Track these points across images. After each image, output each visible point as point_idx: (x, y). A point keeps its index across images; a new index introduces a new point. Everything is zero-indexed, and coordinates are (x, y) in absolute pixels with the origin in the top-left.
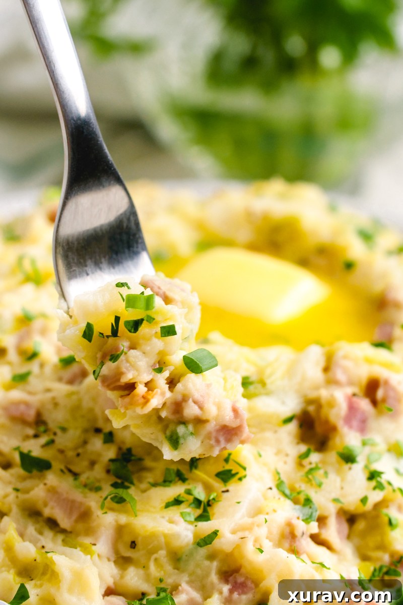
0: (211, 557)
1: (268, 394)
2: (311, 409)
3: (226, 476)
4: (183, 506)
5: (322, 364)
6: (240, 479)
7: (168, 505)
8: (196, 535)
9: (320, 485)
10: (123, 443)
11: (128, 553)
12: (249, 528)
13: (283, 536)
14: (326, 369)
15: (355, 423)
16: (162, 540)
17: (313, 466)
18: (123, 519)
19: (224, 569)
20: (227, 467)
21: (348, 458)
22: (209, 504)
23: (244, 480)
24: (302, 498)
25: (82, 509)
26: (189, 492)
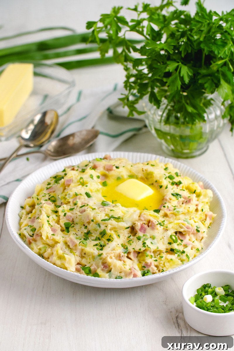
0: (101, 259)
1: (123, 221)
2: (134, 225)
3: (109, 240)
4: (98, 246)
5: (139, 215)
6: (112, 241)
7: (94, 246)
8: (98, 253)
9: (131, 244)
10: (89, 229)
11: (84, 255)
12: (109, 254)
13: (117, 256)
14: (139, 216)
15: (142, 231)
16: (91, 254)
17: (131, 240)
18: (83, 248)
19: (103, 262)
20: (110, 238)
21: (139, 239)
22: (104, 246)
23: (112, 242)
24: (126, 247)
25: (76, 244)
26: (99, 243)
